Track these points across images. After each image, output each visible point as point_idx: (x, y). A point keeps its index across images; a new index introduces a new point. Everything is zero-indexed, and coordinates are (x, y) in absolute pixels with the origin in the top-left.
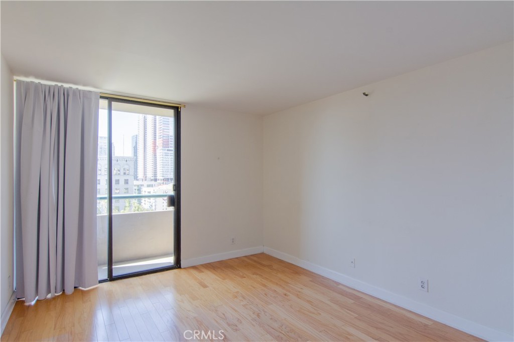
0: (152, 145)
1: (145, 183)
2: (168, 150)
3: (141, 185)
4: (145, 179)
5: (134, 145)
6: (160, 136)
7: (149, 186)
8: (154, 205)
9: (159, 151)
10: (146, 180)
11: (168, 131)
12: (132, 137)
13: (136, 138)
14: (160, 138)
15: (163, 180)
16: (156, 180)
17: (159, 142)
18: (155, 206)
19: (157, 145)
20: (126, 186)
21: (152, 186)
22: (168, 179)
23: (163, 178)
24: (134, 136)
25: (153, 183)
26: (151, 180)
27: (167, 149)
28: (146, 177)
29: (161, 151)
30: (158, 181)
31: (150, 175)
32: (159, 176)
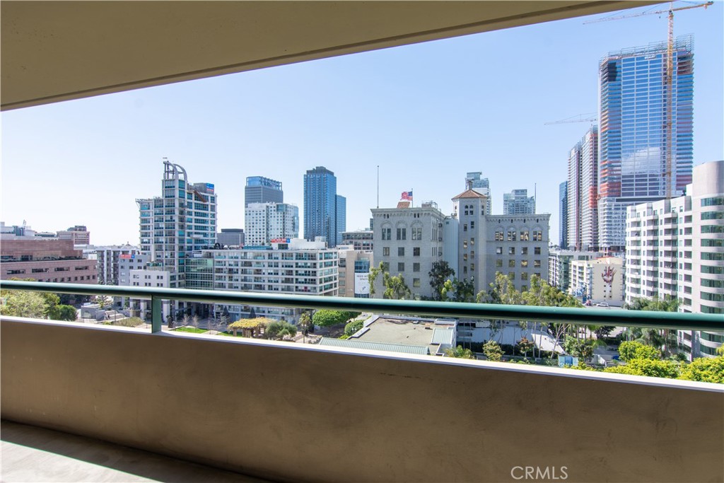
0: (591, 194)
1: (577, 254)
2: (618, 200)
3: (570, 257)
4: (579, 246)
5: (563, 197)
6: (604, 178)
7: (581, 258)
8: (588, 287)
9: (602, 204)
10: (580, 249)
11: (619, 168)
12: (560, 185)
13: (566, 186)
14: (604, 182)
15: (609, 249)
16: (596, 249)
17: (602, 188)
18: (591, 289)
19: (599, 193)
20: (537, 257)
21: (587, 259)
22: (619, 247)
23: (609, 246)
24: (563, 184)
25: (591, 253)
26: (589, 249)
27: (616, 198)
28: (581, 244)
29: (606, 203)
30: (600, 251)
31: (587, 240)
32: (602, 243)
